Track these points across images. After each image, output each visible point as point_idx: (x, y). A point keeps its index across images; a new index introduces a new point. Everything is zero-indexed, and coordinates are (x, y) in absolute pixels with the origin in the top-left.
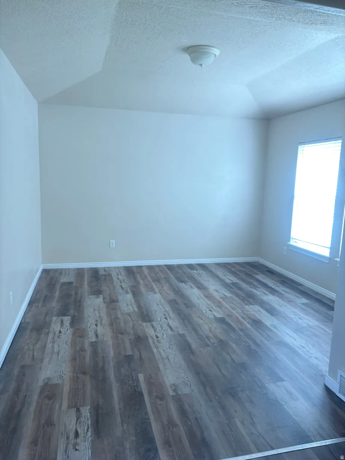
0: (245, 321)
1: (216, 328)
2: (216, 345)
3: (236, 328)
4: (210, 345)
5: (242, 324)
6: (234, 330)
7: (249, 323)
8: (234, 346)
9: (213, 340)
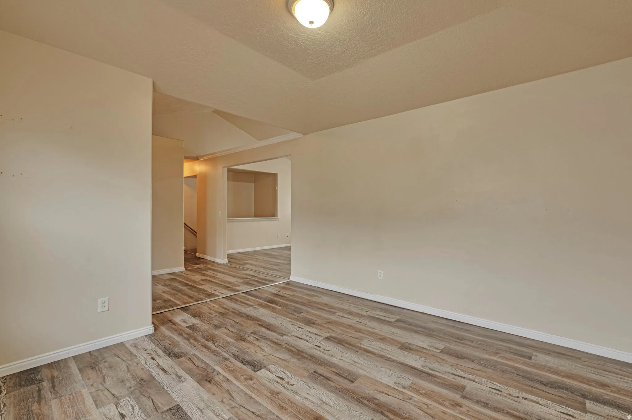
0: (224, 377)
1: (256, 352)
2: (246, 336)
3: (233, 360)
4: (251, 334)
5: (227, 369)
6: (236, 357)
7: (218, 374)
8: (229, 340)
9: (251, 339)
